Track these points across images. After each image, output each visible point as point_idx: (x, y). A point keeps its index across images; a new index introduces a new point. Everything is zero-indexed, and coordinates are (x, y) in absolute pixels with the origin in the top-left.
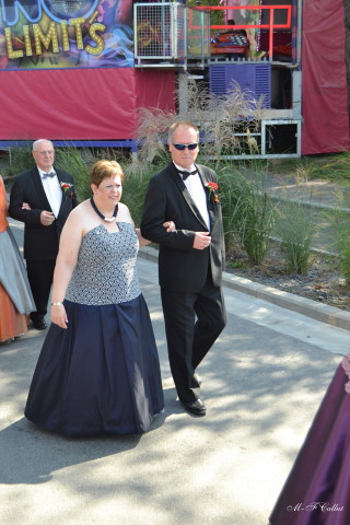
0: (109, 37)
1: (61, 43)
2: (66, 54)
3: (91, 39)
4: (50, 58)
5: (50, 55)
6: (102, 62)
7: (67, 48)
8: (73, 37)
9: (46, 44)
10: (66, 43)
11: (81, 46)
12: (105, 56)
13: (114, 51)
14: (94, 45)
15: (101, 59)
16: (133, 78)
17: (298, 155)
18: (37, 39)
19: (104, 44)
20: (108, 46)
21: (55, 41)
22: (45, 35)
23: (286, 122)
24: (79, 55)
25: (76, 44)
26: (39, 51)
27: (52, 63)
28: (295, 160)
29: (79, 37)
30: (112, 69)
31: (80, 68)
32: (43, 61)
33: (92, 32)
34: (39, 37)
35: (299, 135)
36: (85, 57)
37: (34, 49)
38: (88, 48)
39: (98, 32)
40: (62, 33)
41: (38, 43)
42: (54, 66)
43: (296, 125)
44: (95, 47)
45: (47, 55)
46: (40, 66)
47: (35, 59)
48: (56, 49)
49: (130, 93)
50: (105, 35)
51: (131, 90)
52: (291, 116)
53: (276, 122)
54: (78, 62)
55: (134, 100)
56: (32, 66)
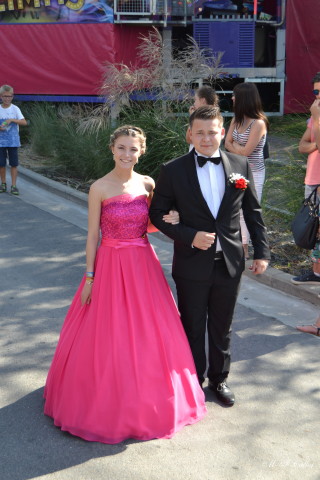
2: (47, 9)
4: (31, 13)
5: (32, 9)
6: (83, 17)
7: (48, 3)
11: (62, 1)
12: (86, 11)
13: (94, 7)
15: (81, 14)
16: (112, 34)
17: (281, 113)
20: (88, 1)
23: (269, 81)
24: (60, 10)
26: (20, 6)
27: (33, 17)
28: (277, 118)
30: (92, 25)
31: (60, 23)
32: (24, 16)
35: (282, 93)
36: (65, 13)
37: (16, 4)
38: (69, 4)
42: (35, 21)
43: (279, 84)
44: (76, 2)
45: (28, 9)
46: (22, 20)
47: (17, 13)
48: (37, 4)
49: (110, 49)
51: (110, 45)
52: (275, 74)
53: (259, 81)
54: (59, 17)
55: (112, 56)
56: (14, 20)
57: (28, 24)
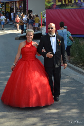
5: (71, 4)
11: (82, 1)
26: (67, 3)
27: (71, 7)
31: (81, 9)
32: (68, 6)
36: (83, 5)
37: (65, 2)
46: (67, 8)
47: (66, 5)
48: (73, 2)
54: (81, 7)
56: (64, 8)
57: (69, 9)
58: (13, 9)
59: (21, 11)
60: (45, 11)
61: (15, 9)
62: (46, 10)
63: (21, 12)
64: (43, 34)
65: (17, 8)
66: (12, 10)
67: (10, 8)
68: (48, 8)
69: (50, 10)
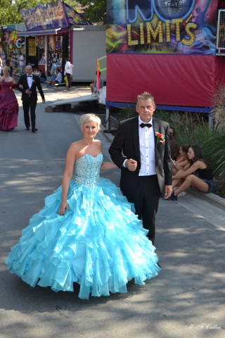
0: (199, 33)
1: (164, 36)
2: (168, 45)
3: (186, 34)
4: (156, 47)
5: (157, 44)
6: (193, 51)
7: (168, 40)
8: (173, 32)
9: (155, 36)
10: (168, 36)
11: (178, 38)
12: (196, 46)
13: (202, 43)
14: (188, 38)
15: (192, 48)
16: (214, 63)
18: (149, 33)
19: (195, 38)
20: (197, 39)
21: (161, 35)
22: (154, 30)
24: (177, 46)
25: (175, 37)
26: (149, 41)
27: (157, 50)
29: (178, 33)
30: (199, 56)
31: (177, 54)
32: (151, 48)
33: (187, 29)
34: (150, 31)
36: (181, 47)
37: (146, 39)
38: (183, 41)
39: (191, 29)
40: (166, 29)
41: (149, 36)
42: (159, 52)
44: (189, 40)
45: (154, 44)
46: (149, 51)
47: (146, 46)
48: (161, 40)
49: (211, 74)
50: (197, 31)
51: (211, 71)
54: (176, 50)
55: (213, 79)
56: (144, 52)
57: (153, 54)
58: (43, 50)
59: (58, 55)
60: (106, 56)
61: (46, 50)
62: (108, 54)
63: (58, 58)
64: (100, 102)
65: (50, 50)
66: (40, 52)
67: (37, 48)
68: (112, 52)
69: (115, 55)
